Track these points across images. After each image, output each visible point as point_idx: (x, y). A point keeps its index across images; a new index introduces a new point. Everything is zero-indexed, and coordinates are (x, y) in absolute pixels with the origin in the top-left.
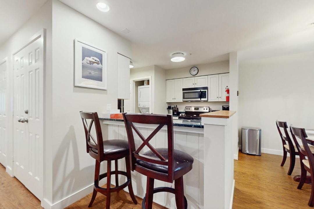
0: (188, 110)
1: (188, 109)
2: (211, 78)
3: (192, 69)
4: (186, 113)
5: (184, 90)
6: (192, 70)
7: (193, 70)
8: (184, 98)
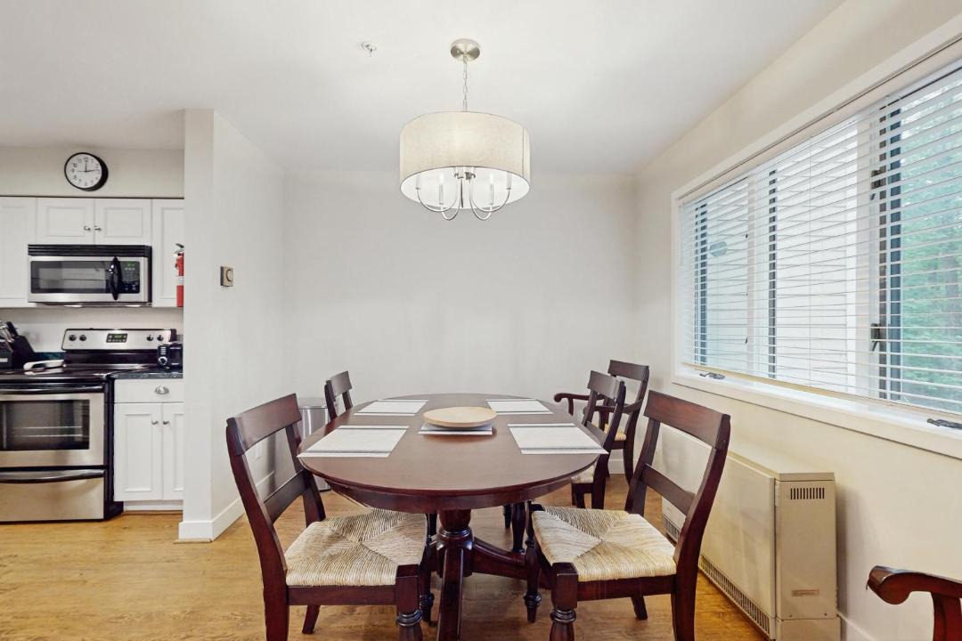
0: (77, 345)
1: (78, 340)
2: (163, 209)
3: (74, 160)
4: (70, 356)
5: (34, 250)
6: (75, 165)
7: (81, 167)
8: (35, 288)
